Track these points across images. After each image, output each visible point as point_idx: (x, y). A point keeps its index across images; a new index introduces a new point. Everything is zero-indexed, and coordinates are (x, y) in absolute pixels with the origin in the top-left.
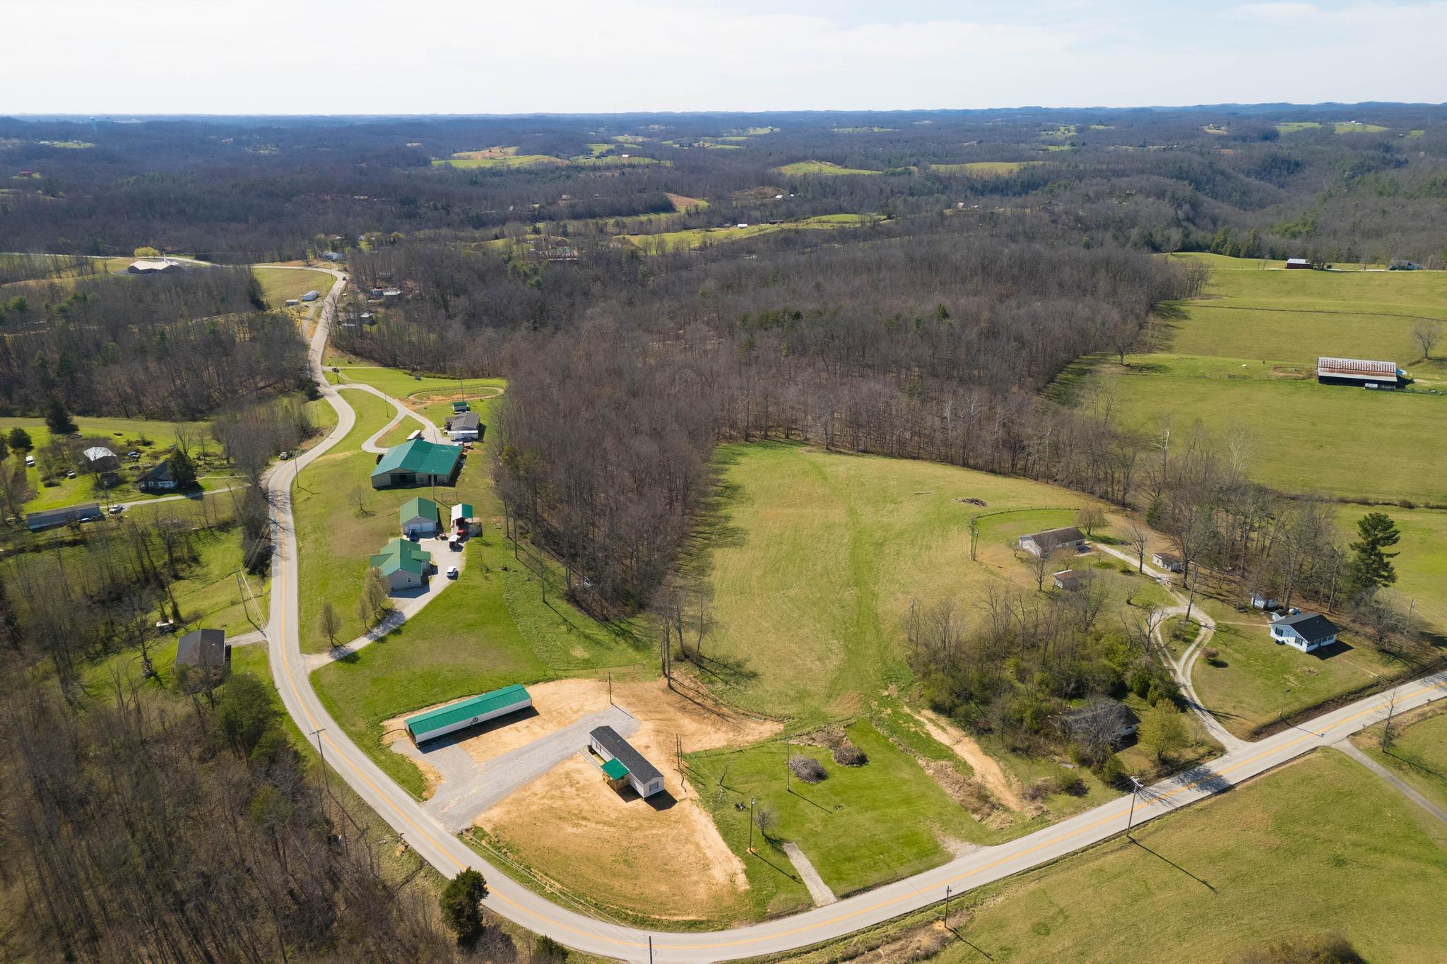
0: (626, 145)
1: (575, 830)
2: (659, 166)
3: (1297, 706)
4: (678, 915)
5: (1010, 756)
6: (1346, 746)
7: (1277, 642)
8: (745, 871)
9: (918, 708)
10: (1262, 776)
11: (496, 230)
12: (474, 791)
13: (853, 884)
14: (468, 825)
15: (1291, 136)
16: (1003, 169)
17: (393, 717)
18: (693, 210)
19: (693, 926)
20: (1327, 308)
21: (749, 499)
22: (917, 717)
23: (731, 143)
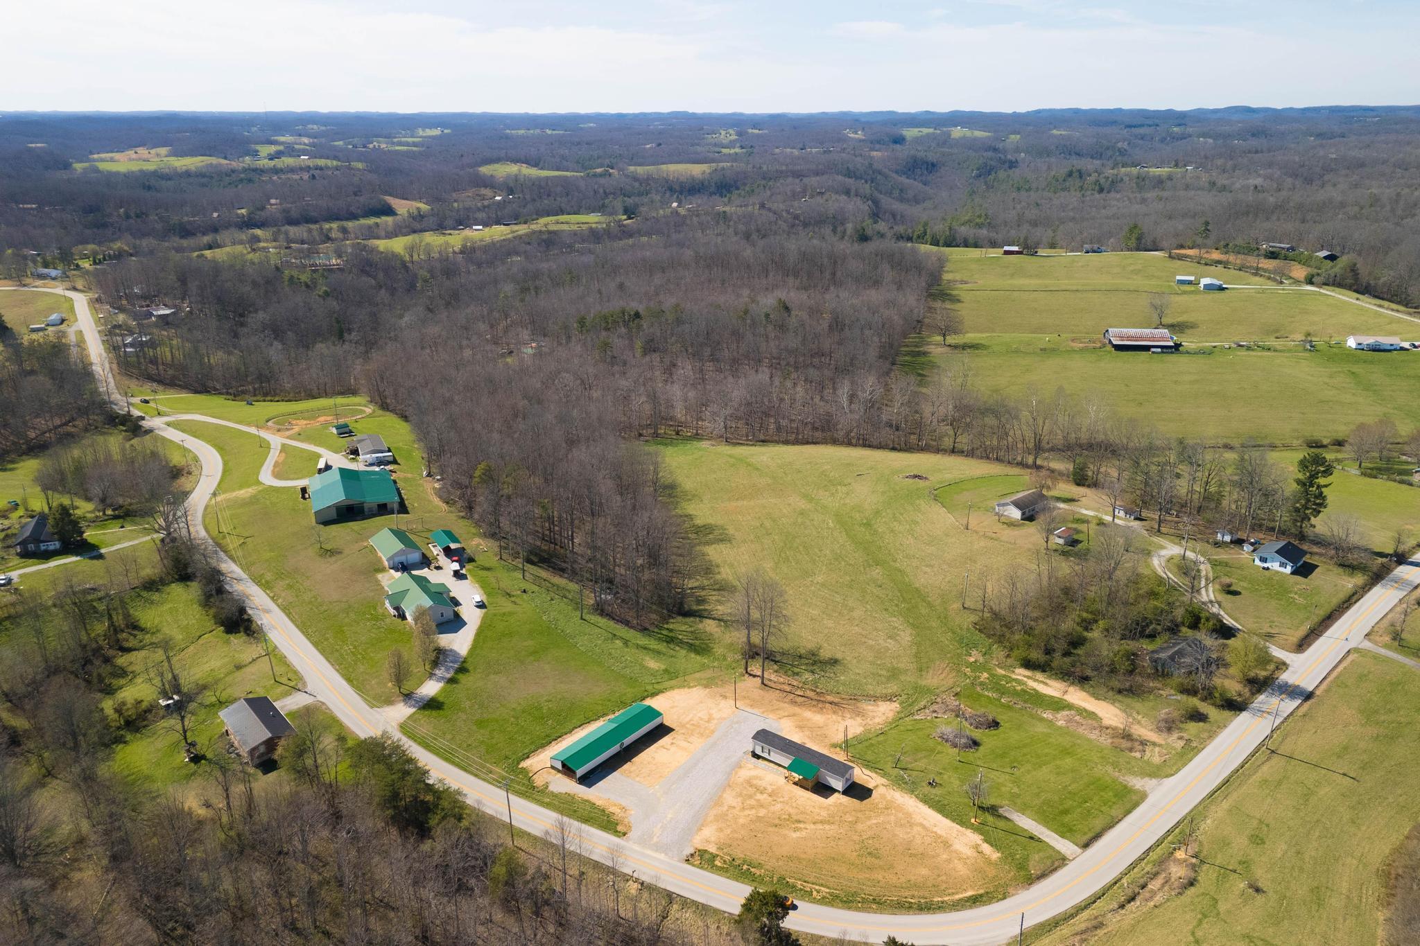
0: (296, 146)
1: (798, 834)
2: (349, 168)
3: (1316, 619)
4: (957, 893)
5: (1119, 697)
6: (1367, 645)
7: (1264, 568)
8: (986, 841)
9: (1011, 668)
10: (1329, 680)
11: (206, 239)
12: (670, 816)
13: (1085, 834)
14: (692, 851)
15: (917, 140)
16: (698, 170)
17: (528, 757)
18: (416, 212)
19: (975, 901)
20: (1069, 287)
21: (694, 496)
22: (1014, 676)
23: (408, 144)
